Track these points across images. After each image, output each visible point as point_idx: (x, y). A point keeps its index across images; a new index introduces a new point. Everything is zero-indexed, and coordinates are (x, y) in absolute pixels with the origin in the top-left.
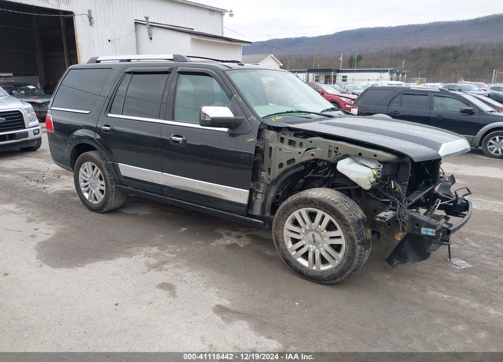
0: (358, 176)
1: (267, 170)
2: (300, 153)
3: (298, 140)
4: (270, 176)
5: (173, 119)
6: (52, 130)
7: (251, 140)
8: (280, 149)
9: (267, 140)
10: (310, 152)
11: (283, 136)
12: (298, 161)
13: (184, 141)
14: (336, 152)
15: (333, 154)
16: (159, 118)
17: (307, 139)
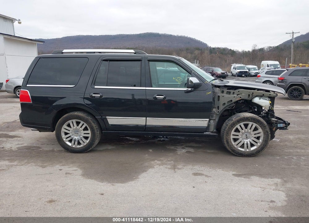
0: (265, 104)
1: (217, 108)
2: (234, 97)
3: (232, 91)
4: (218, 110)
5: (151, 87)
6: (30, 102)
7: (209, 93)
8: (223, 96)
9: (216, 92)
10: (239, 96)
11: (223, 90)
12: (234, 101)
13: (165, 98)
14: (252, 95)
15: (251, 96)
16: (141, 87)
17: (237, 90)
